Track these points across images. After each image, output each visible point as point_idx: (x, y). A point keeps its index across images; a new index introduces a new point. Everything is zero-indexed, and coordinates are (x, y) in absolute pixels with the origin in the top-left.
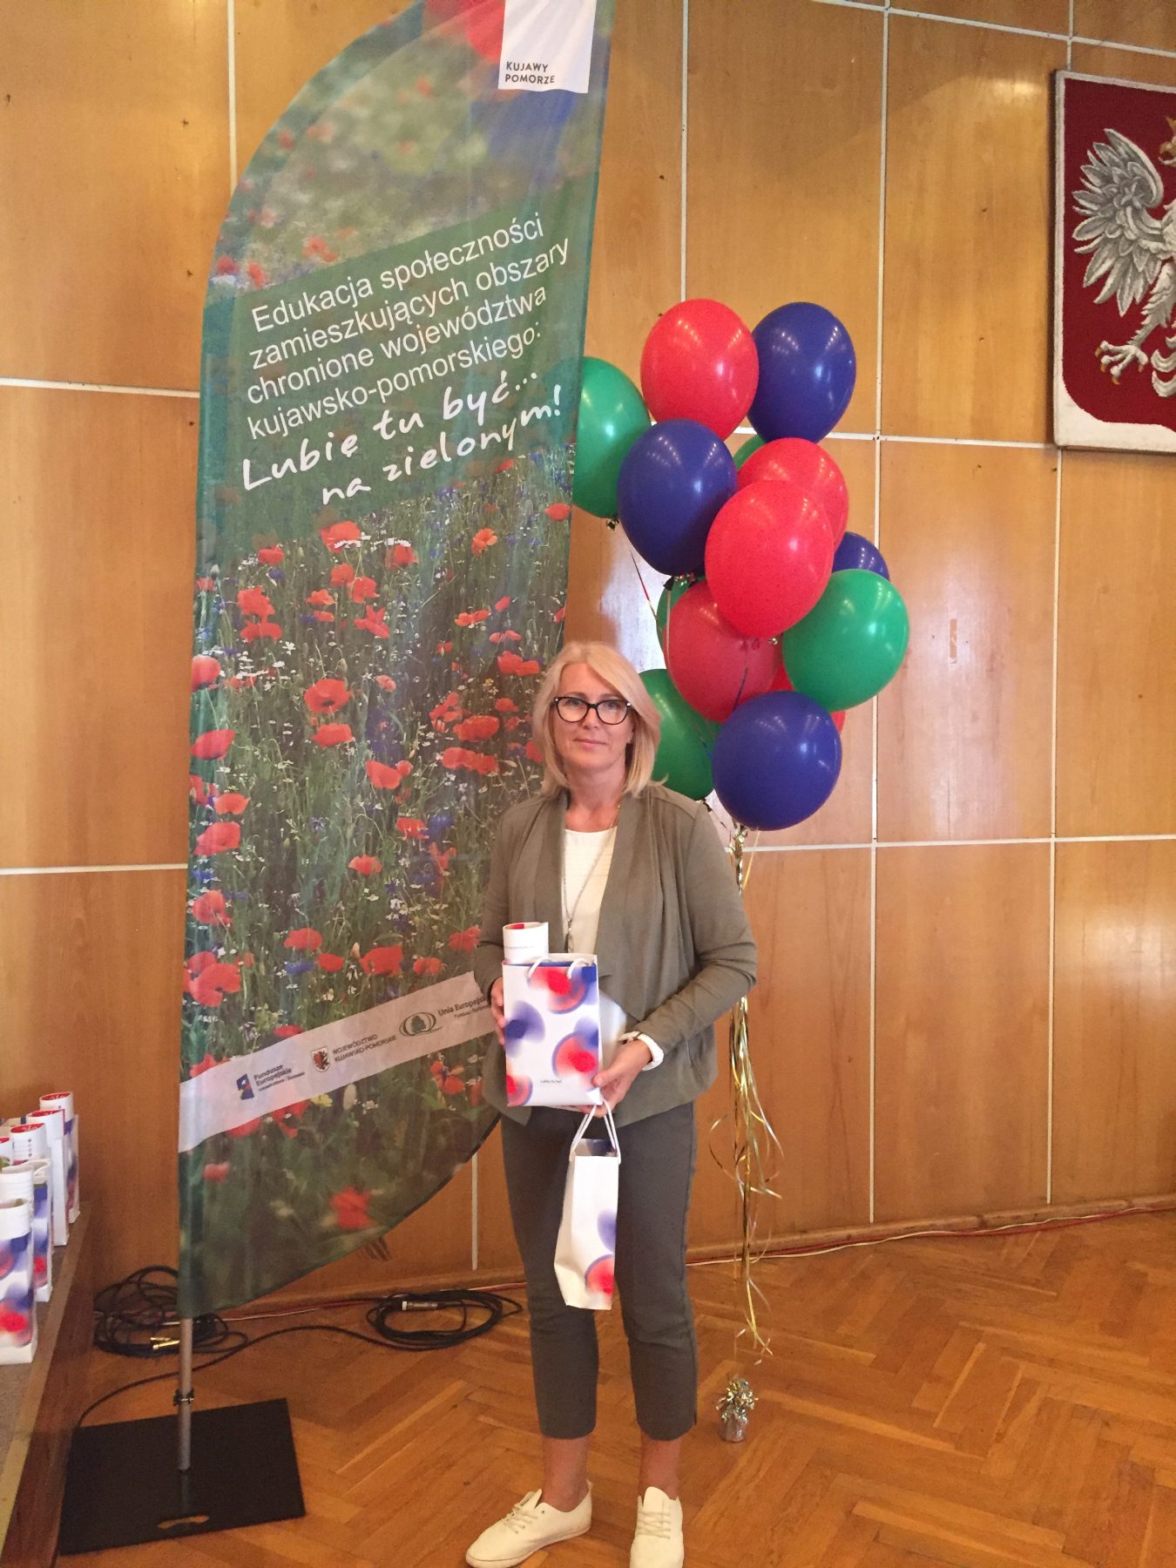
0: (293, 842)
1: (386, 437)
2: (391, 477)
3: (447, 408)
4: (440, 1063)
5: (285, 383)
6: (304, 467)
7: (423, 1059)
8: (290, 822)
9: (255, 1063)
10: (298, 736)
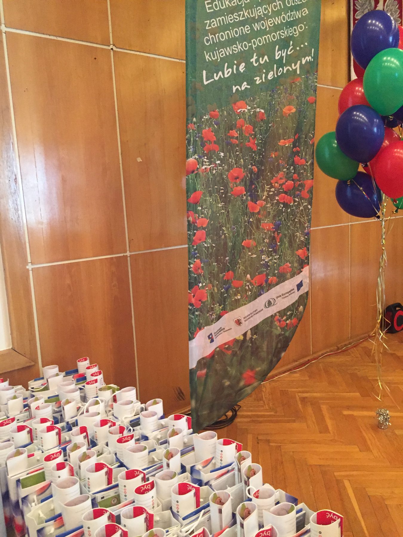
0: (225, 237)
1: (255, 65)
2: (258, 82)
3: (277, 54)
4: (278, 317)
5: (218, 36)
6: (226, 76)
7: (272, 316)
8: (224, 228)
9: (213, 328)
10: (226, 193)
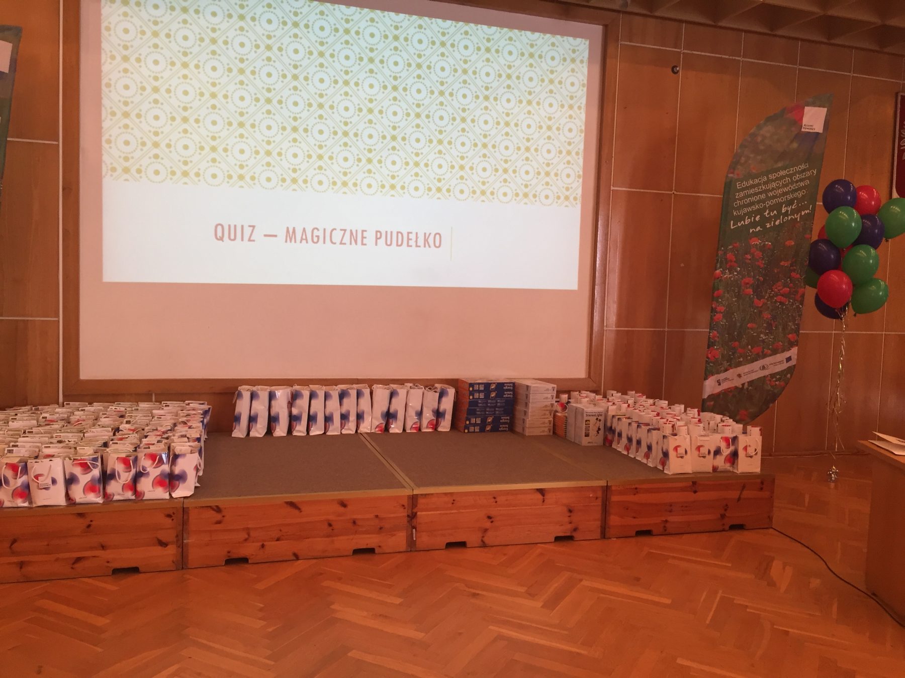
0: (736, 319)
1: (767, 216)
2: (768, 227)
3: (783, 209)
4: (769, 378)
5: (743, 202)
6: (746, 223)
7: (764, 376)
8: (735, 314)
9: (722, 376)
10: (739, 292)
